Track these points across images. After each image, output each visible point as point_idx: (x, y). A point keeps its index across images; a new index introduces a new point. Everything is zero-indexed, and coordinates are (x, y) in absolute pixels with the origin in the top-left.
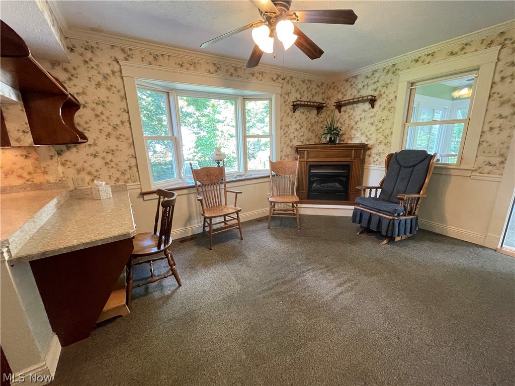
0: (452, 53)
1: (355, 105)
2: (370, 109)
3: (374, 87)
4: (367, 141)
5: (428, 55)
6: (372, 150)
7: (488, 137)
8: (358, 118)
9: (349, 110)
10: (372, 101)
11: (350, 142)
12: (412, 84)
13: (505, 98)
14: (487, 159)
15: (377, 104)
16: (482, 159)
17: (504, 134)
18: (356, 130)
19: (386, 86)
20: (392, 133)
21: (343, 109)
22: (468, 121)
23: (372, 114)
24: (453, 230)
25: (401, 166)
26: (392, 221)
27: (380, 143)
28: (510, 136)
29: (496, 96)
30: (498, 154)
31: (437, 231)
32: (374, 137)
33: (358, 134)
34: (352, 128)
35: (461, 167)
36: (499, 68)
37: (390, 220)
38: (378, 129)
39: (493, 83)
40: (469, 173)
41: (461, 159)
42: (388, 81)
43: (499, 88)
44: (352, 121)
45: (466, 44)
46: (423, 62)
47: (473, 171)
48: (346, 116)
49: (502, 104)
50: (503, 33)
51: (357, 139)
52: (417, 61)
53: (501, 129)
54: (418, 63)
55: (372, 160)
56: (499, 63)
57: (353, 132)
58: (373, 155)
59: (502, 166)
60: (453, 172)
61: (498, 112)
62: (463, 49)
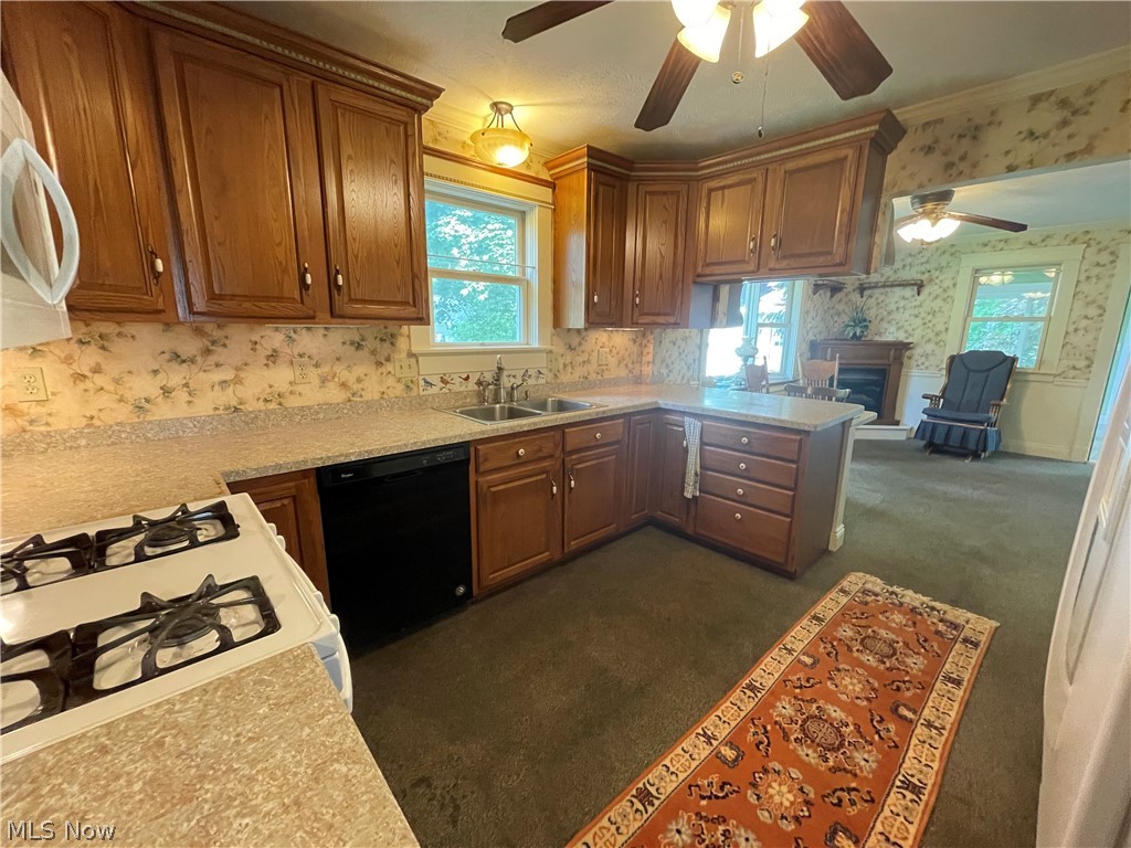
0: (1030, 244)
1: (888, 289)
2: (914, 296)
3: (923, 268)
4: (907, 338)
5: (1001, 241)
6: (914, 351)
7: (1073, 339)
8: (893, 307)
9: (877, 295)
10: (920, 286)
11: (877, 338)
12: (977, 271)
13: (1089, 299)
14: (1071, 363)
15: (925, 291)
16: (1065, 362)
17: (1089, 338)
18: (889, 322)
19: (941, 269)
20: (947, 329)
21: (867, 293)
22: (1049, 319)
23: (918, 303)
24: (1031, 446)
25: (969, 370)
26: (983, 433)
27: (929, 340)
28: (1096, 339)
29: (1080, 296)
30: (1083, 357)
31: (1011, 450)
32: (918, 333)
33: (892, 329)
34: (882, 320)
35: (1041, 371)
36: (1084, 268)
37: (982, 430)
38: (925, 324)
39: (1078, 282)
40: (1051, 379)
41: (1040, 363)
42: (944, 264)
43: (1084, 287)
44: (882, 311)
45: (1048, 237)
46: (994, 247)
47: (1055, 376)
48: (872, 302)
49: (1088, 304)
50: (1087, 232)
51: (891, 334)
52: (986, 245)
53: (1086, 329)
54: (987, 249)
55: (913, 363)
56: (1085, 262)
57: (884, 324)
58: (916, 357)
59: (1087, 370)
60: (1031, 377)
61: (1083, 313)
62: (1043, 241)
